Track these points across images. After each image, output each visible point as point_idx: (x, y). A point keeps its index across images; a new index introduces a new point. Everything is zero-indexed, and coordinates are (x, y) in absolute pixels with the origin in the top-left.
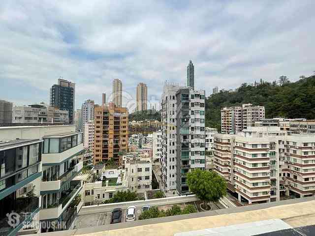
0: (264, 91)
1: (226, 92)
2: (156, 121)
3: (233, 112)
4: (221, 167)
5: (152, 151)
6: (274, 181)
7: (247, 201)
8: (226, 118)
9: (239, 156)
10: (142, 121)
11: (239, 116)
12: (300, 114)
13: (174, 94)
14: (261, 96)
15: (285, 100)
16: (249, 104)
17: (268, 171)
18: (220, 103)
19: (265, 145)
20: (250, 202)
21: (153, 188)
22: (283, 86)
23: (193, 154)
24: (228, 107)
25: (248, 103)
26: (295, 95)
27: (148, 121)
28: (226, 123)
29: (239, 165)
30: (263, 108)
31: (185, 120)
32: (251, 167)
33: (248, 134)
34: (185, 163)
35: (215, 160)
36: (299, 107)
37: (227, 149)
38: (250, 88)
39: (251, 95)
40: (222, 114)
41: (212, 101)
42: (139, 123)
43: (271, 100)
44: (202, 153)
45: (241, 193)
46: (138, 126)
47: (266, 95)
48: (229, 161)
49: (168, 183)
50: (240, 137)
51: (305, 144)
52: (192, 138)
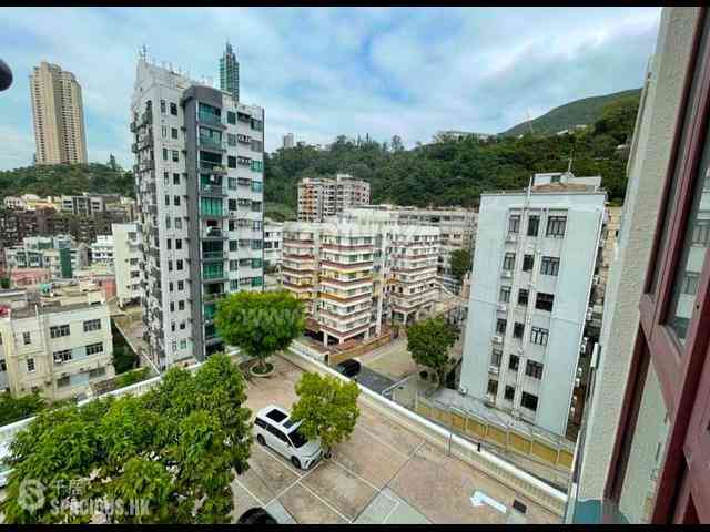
0: (370, 158)
1: (310, 148)
2: (124, 201)
3: (320, 189)
4: (295, 290)
5: (114, 281)
6: (375, 299)
7: (337, 341)
8: (309, 200)
9: (328, 262)
10: (69, 198)
11: (331, 198)
12: (411, 199)
13: (175, 97)
14: (365, 166)
15: (396, 177)
16: (348, 176)
17: (369, 284)
18: (296, 169)
19: (369, 238)
20: (341, 341)
21: (119, 371)
22: (395, 154)
23: (233, 265)
24: (312, 177)
25: (345, 173)
26: (410, 170)
27: (93, 200)
28: (307, 211)
29: (329, 279)
30: (367, 186)
31: (212, 178)
32: (346, 279)
33: (344, 220)
34: (214, 288)
35: (284, 279)
36: (411, 188)
37: (307, 252)
38: (349, 146)
39: (351, 162)
40: (301, 192)
41: (281, 163)
42: (56, 204)
43: (379, 176)
44: (256, 264)
45: (329, 330)
46: (49, 211)
47: (372, 165)
48: (310, 275)
49: (167, 348)
50: (332, 227)
51: (417, 238)
52: (231, 227)
